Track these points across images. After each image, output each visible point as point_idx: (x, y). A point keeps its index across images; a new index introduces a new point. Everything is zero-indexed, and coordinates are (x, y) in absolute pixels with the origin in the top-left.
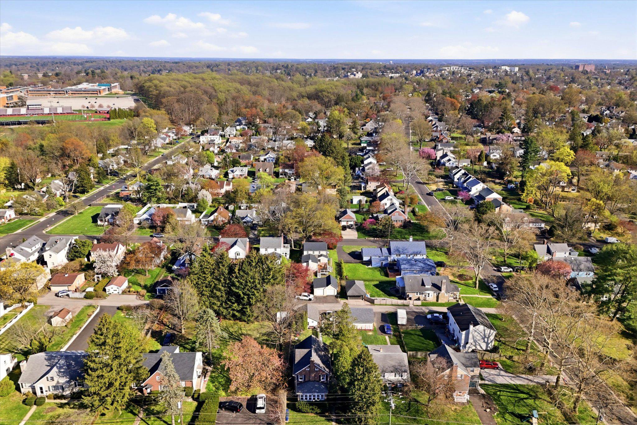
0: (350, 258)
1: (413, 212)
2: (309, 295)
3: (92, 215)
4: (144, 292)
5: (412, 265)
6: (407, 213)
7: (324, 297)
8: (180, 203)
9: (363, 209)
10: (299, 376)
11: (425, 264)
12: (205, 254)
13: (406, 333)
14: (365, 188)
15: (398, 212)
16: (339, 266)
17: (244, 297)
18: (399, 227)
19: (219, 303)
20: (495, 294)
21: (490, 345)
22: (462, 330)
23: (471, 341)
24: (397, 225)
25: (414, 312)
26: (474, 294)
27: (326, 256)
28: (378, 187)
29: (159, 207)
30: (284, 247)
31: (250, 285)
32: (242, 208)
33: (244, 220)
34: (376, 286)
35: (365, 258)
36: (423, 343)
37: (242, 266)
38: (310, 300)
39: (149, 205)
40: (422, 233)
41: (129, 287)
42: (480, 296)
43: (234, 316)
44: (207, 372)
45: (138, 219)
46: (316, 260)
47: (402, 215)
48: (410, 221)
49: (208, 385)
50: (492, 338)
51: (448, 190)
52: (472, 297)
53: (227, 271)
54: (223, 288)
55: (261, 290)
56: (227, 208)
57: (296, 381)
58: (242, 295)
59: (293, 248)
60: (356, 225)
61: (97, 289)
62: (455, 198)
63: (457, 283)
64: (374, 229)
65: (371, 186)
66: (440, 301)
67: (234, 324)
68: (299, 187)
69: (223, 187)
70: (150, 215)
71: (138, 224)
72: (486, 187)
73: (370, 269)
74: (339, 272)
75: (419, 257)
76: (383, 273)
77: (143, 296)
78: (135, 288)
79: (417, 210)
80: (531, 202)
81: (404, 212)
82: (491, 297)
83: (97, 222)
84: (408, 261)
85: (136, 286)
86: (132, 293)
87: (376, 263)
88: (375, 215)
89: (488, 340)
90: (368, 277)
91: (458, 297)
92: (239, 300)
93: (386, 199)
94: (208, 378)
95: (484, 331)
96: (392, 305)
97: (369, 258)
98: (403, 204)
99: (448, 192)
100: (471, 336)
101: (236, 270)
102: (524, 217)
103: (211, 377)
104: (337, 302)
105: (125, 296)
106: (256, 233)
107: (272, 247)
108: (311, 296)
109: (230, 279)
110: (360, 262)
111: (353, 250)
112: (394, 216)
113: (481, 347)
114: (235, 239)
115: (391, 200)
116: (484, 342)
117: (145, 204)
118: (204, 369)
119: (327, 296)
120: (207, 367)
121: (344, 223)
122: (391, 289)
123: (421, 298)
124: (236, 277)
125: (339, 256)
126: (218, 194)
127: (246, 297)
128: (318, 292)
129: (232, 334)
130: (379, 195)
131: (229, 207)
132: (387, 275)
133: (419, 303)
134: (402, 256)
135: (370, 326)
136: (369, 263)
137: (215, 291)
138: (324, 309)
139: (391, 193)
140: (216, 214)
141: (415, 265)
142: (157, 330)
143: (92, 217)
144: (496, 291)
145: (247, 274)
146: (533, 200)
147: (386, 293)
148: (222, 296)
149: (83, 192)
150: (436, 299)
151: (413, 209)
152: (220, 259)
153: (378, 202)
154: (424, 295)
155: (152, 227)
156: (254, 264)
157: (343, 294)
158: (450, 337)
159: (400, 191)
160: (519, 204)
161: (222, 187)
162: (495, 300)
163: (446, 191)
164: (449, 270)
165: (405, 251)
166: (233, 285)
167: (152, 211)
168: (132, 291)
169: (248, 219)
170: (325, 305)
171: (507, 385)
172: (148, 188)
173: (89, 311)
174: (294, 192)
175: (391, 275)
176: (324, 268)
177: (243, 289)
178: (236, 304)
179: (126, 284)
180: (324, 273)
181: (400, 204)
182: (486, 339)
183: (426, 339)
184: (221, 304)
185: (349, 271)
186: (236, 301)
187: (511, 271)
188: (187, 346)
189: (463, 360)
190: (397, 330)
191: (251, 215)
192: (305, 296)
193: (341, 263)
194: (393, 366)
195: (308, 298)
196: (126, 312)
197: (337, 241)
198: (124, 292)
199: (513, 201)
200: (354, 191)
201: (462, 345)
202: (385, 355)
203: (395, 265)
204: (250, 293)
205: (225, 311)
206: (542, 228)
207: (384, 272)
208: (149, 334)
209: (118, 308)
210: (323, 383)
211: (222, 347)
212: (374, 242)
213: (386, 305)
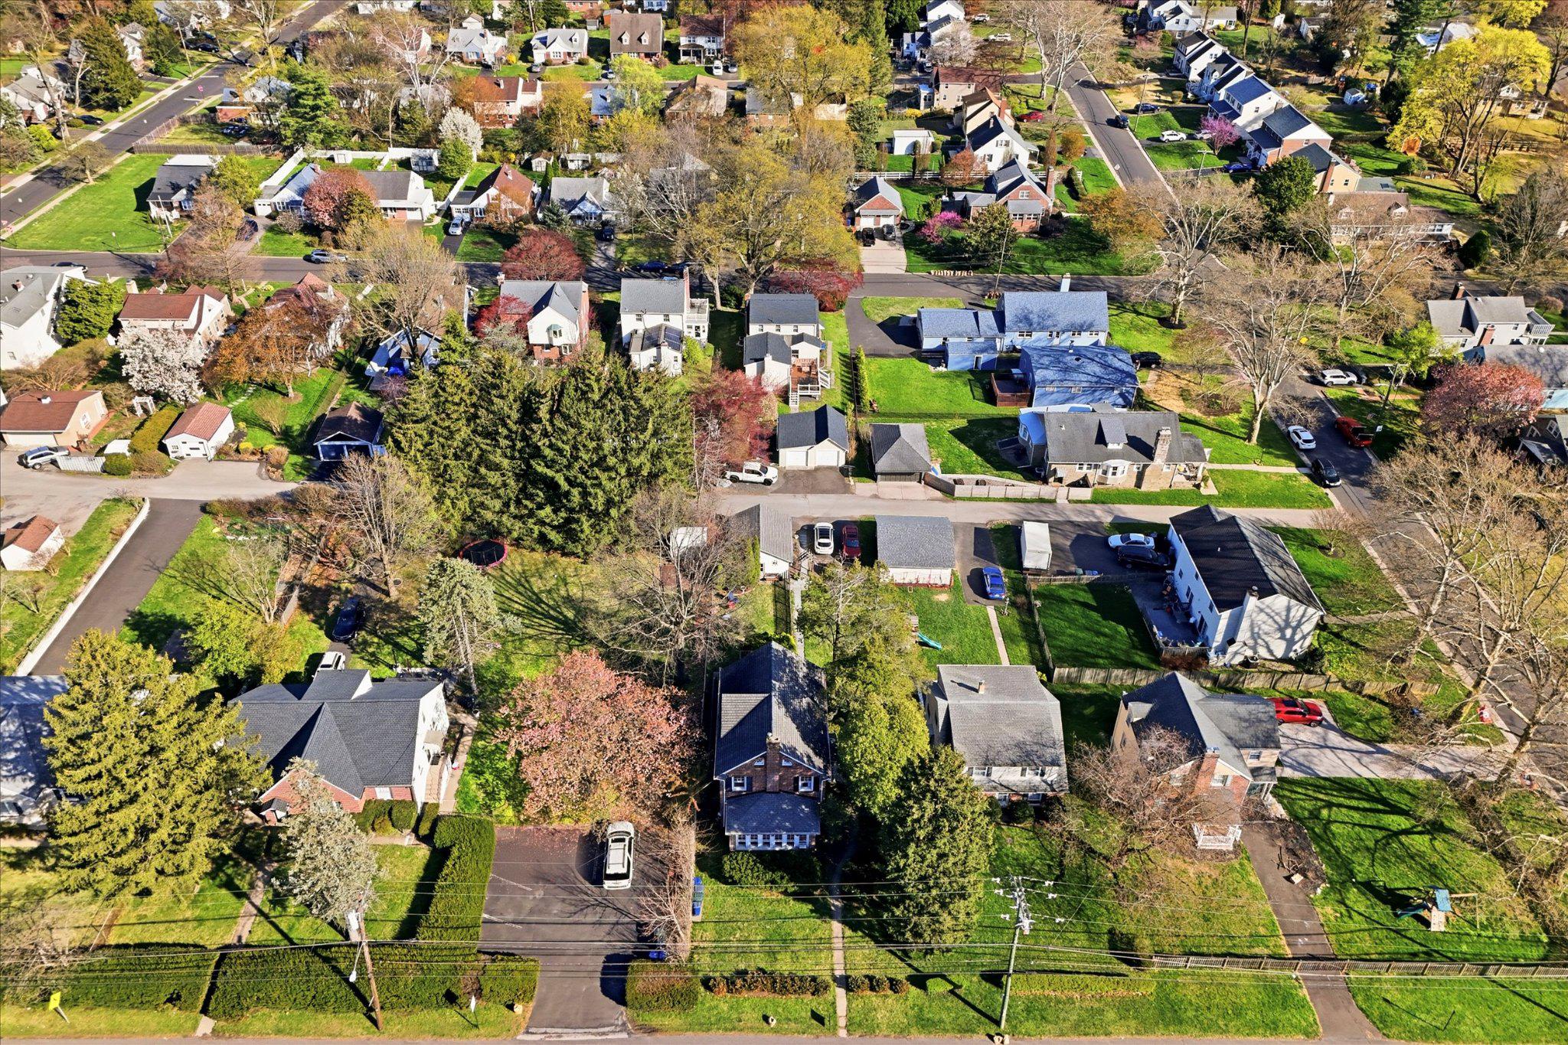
0: (886, 342)
1: (1069, 182)
2: (764, 470)
3: (137, 184)
4: (280, 452)
5: (1066, 370)
6: (1051, 190)
7: (808, 473)
8: (391, 149)
9: (923, 171)
10: (733, 781)
11: (1106, 366)
12: (454, 344)
13: (1048, 596)
14: (930, 101)
15: (1027, 188)
16: (851, 364)
17: (567, 494)
18: (1029, 235)
19: (497, 504)
20: (1305, 459)
21: (1297, 647)
22: (1222, 605)
23: (1243, 635)
24: (1022, 227)
25: (1072, 523)
26: (1246, 460)
27: (814, 341)
28: (969, 100)
29: (332, 159)
30: (692, 306)
31: (586, 457)
32: (572, 166)
33: (576, 212)
34: (958, 434)
35: (929, 343)
36: (1099, 634)
37: (559, 401)
38: (768, 482)
39: (300, 154)
40: (1093, 254)
41: (237, 437)
42: (1262, 469)
43: (543, 539)
44: (462, 735)
45: (267, 201)
46: (785, 355)
47: (1039, 198)
48: (1058, 216)
49: (463, 783)
50: (1307, 627)
51: (1169, 109)
52: (1240, 472)
53: (515, 415)
54: (506, 463)
55: (623, 471)
56: (527, 166)
57: (723, 792)
58: (565, 486)
59: (719, 307)
60: (903, 226)
61: (140, 446)
62: (1190, 137)
63: (1195, 422)
64: (954, 241)
65: (949, 96)
66: (1146, 487)
67: (546, 563)
68: (738, 95)
69: (515, 98)
70: (302, 192)
71: (269, 217)
72: (1286, 103)
73: (942, 376)
74: (854, 390)
75: (1084, 340)
76: (979, 392)
77: (279, 466)
78: (254, 440)
79: (1079, 175)
80: (1411, 149)
81: (1044, 189)
82: (1291, 469)
83: (148, 208)
84: (1057, 355)
85: (258, 433)
86: (246, 456)
87: (960, 358)
88: (959, 196)
89: (1294, 634)
90: (936, 405)
91: (1200, 475)
92: (555, 496)
93: (993, 142)
94: (463, 758)
95: (1289, 609)
96: (1007, 500)
97: (938, 342)
98: (1040, 157)
99: (1169, 115)
100: (1245, 624)
101: (543, 413)
102: (1397, 206)
103: (473, 753)
104: (847, 490)
105: (227, 467)
106: (611, 251)
107: (655, 311)
108: (772, 473)
109: (525, 438)
110: (913, 354)
111: (894, 312)
112: (1016, 203)
113: (1271, 652)
114: (546, 285)
115: (1007, 144)
116: (1283, 637)
117: (289, 152)
118: (454, 723)
119: (817, 469)
120: (465, 719)
121: (865, 223)
122: (1002, 445)
123: (1091, 481)
124: (545, 434)
125: (853, 334)
126: (501, 119)
127: (575, 492)
128: (792, 457)
129: (539, 601)
130: (971, 126)
131: (534, 162)
132: (991, 399)
133: (1085, 494)
134: (1035, 335)
135: (942, 576)
136: (939, 356)
137: (483, 470)
138: (807, 513)
139: (1007, 122)
140: (492, 191)
141: (1076, 369)
142: (318, 584)
143: (136, 191)
144: (1307, 451)
145: (576, 425)
146: (1419, 144)
147: (988, 461)
148: (505, 485)
149: (112, 106)
150: (1134, 480)
151: (1070, 172)
152: (493, 374)
153: (968, 152)
154: (1100, 471)
155: (311, 229)
156: (596, 397)
157: (863, 465)
158: (1178, 614)
159: (1033, 114)
160: (1378, 158)
161: (511, 96)
162: (1306, 480)
163: (1163, 112)
164: (1173, 379)
165: (1049, 322)
166: (537, 453)
167: (308, 177)
168: (246, 450)
169: (587, 207)
170: (813, 498)
171: (1349, 780)
172: (293, 101)
173: (116, 519)
174: (722, 112)
175: (1004, 400)
176: (808, 379)
177: (569, 467)
178: (548, 509)
179: (228, 427)
180: (809, 393)
181: (1033, 156)
182: (1288, 633)
183: (1105, 618)
184: (507, 505)
185: (880, 384)
186: (549, 501)
187: (1351, 384)
188: (404, 641)
189: (1232, 726)
190: (1019, 588)
191: (595, 194)
192: (753, 472)
193: (858, 358)
194: (1017, 745)
195: (761, 479)
196: (227, 522)
197: (849, 286)
198: (221, 454)
199: (1359, 147)
200: (897, 111)
201: (1215, 645)
202: (994, 708)
203: (1015, 363)
204: (589, 482)
205: (518, 524)
206: (1444, 237)
207: (983, 388)
208: (294, 602)
209: (205, 508)
210: (804, 795)
211: (510, 647)
212: (955, 284)
213: (987, 499)
